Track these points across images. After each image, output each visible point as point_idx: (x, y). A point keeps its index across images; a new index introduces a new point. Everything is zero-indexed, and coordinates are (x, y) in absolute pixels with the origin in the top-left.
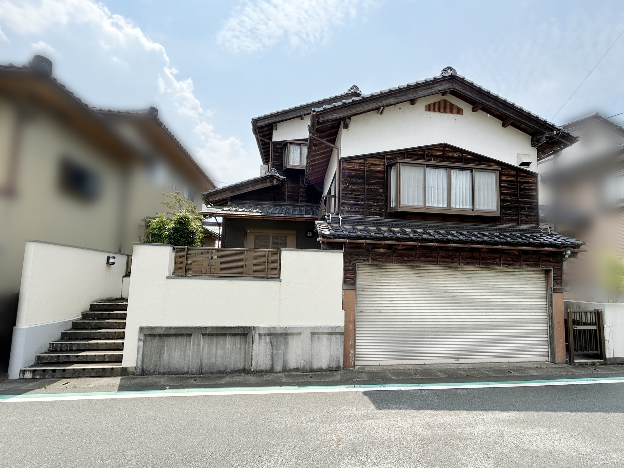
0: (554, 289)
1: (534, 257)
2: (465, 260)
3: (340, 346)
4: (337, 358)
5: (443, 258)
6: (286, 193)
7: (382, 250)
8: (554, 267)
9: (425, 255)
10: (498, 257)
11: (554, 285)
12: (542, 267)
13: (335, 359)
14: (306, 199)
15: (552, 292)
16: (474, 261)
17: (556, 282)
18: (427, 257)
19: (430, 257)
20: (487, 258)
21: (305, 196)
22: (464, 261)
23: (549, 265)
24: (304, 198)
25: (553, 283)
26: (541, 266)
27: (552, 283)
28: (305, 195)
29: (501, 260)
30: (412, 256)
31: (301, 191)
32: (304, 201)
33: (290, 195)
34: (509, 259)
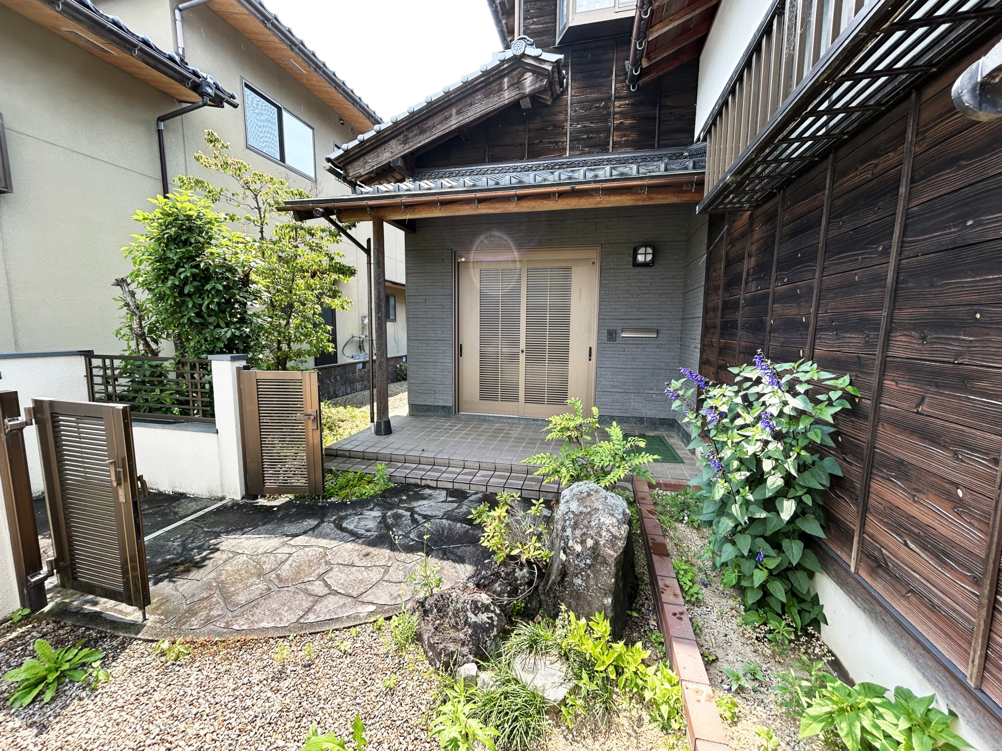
6: (568, 126)
14: (633, 136)
21: (631, 128)
24: (625, 136)
28: (628, 122)
31: (617, 110)
32: (627, 144)
33: (580, 131)
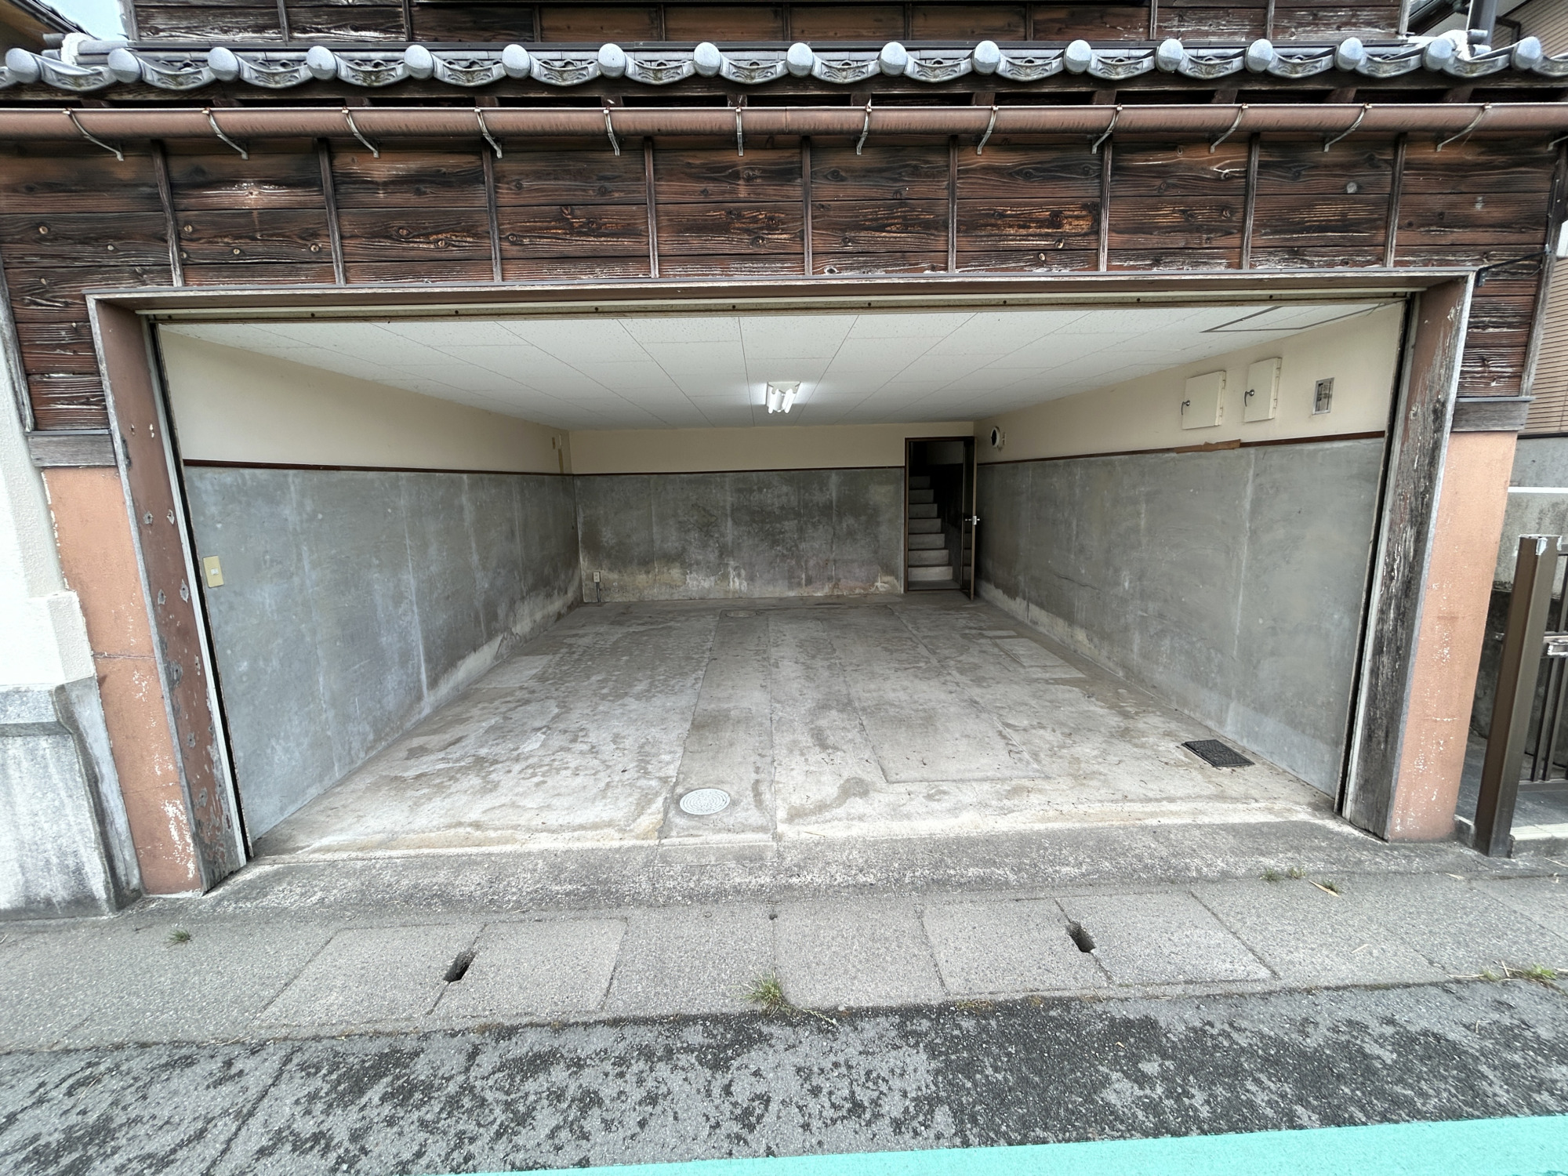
0: (1459, 410)
1: (1351, 189)
2: (845, 241)
3: (63, 794)
4: (62, 854)
5: (688, 230)
7: (251, 196)
8: (1486, 255)
9: (560, 219)
10: (1084, 207)
11: (1461, 386)
12: (1397, 264)
13: (54, 860)
15: (1439, 429)
16: (907, 240)
17: (1483, 361)
18: (572, 230)
19: (592, 228)
20: (1002, 216)
22: (836, 247)
23: (1455, 247)
25: (1458, 367)
26: (1391, 258)
27: (1450, 368)
29: (1105, 225)
30: (470, 231)
34: (1167, 216)
